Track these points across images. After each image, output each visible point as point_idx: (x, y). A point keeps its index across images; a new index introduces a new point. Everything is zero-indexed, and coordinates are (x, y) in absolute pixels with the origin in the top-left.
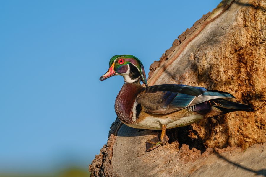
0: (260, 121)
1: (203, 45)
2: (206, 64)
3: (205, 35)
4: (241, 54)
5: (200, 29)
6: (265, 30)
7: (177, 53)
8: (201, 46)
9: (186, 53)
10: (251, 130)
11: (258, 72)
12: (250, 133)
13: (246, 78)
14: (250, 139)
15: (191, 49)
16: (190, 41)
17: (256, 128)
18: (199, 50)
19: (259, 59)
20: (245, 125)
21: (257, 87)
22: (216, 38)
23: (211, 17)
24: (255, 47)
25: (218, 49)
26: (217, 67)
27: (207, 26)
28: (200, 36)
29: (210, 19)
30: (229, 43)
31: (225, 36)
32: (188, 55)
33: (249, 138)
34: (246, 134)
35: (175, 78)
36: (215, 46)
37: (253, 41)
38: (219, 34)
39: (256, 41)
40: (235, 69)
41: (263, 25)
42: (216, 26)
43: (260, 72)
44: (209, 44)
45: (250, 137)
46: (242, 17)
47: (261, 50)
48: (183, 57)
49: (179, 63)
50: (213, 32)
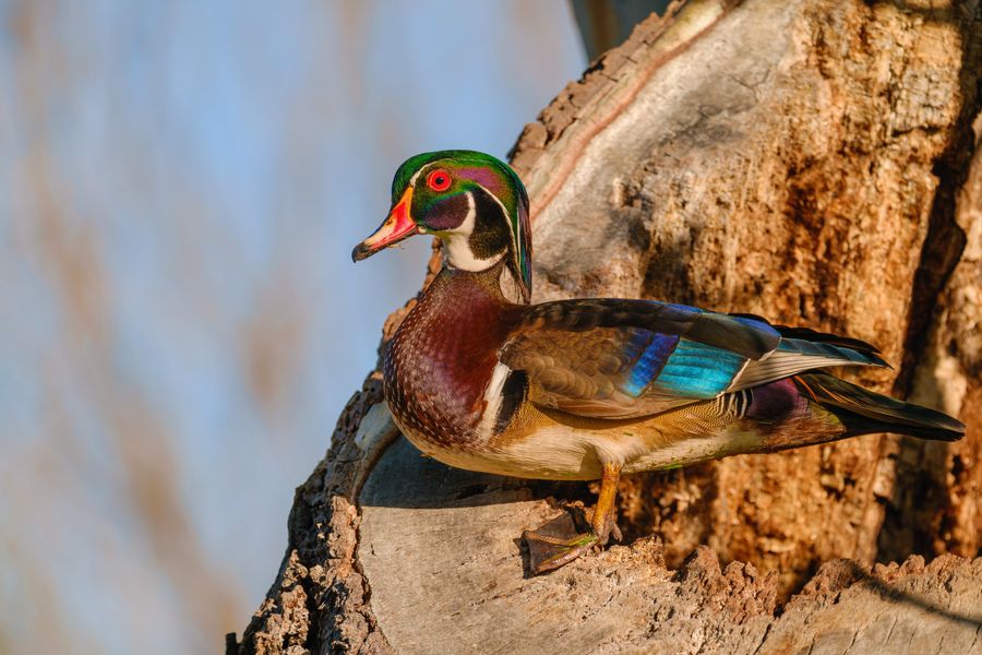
0: (847, 465)
1: (663, 150)
2: (678, 228)
3: (661, 108)
4: (805, 188)
5: (637, 85)
6: (908, 90)
7: (552, 182)
8: (658, 151)
9: (588, 179)
10: (798, 504)
11: (866, 263)
12: (792, 517)
13: (808, 290)
14: (788, 542)
15: (609, 164)
16: (599, 130)
17: (821, 495)
18: (646, 170)
19: (873, 208)
20: (771, 483)
21: (856, 327)
22: (714, 121)
23: (677, 34)
24: (854, 160)
25: (736, 166)
26: (716, 241)
27: (661, 73)
28: (636, 112)
29: (677, 44)
30: (774, 139)
31: (758, 114)
32: (603, 188)
33: (782, 538)
34: (770, 521)
35: (561, 281)
36: (721, 153)
37: (850, 138)
38: (729, 105)
39: (863, 137)
40: (774, 250)
41: (898, 72)
42: (702, 70)
43: (875, 263)
44: (690, 143)
45: (788, 533)
46: (806, 37)
47: (881, 172)
48: (578, 196)
49: (567, 221)
50: (695, 95)
